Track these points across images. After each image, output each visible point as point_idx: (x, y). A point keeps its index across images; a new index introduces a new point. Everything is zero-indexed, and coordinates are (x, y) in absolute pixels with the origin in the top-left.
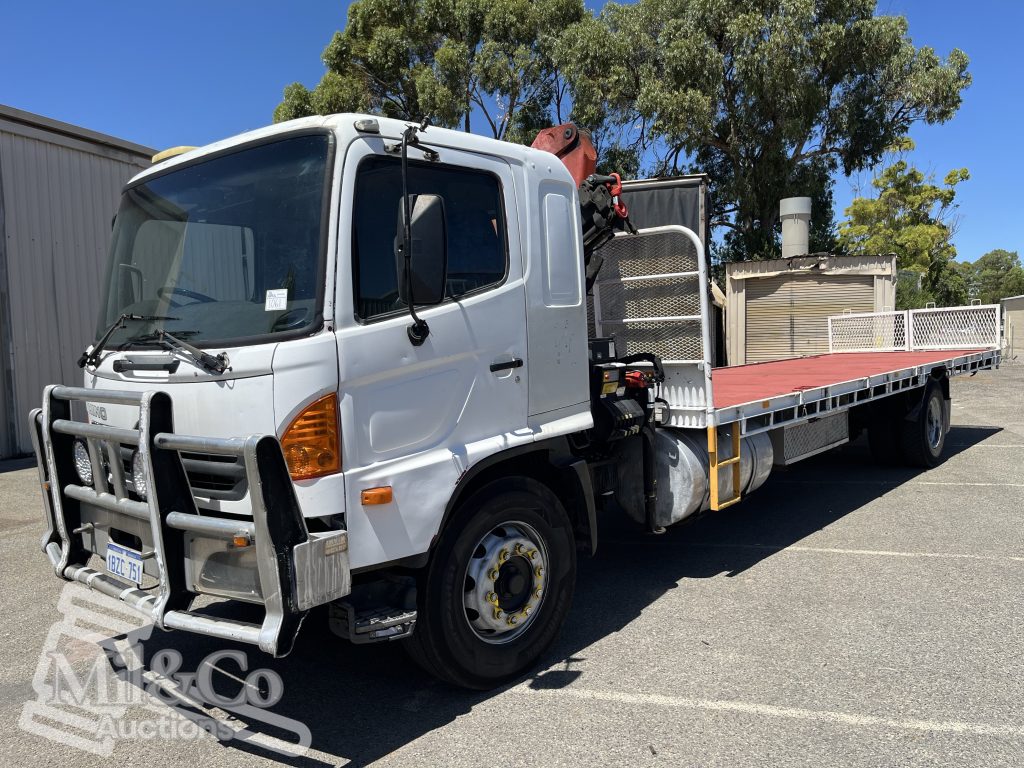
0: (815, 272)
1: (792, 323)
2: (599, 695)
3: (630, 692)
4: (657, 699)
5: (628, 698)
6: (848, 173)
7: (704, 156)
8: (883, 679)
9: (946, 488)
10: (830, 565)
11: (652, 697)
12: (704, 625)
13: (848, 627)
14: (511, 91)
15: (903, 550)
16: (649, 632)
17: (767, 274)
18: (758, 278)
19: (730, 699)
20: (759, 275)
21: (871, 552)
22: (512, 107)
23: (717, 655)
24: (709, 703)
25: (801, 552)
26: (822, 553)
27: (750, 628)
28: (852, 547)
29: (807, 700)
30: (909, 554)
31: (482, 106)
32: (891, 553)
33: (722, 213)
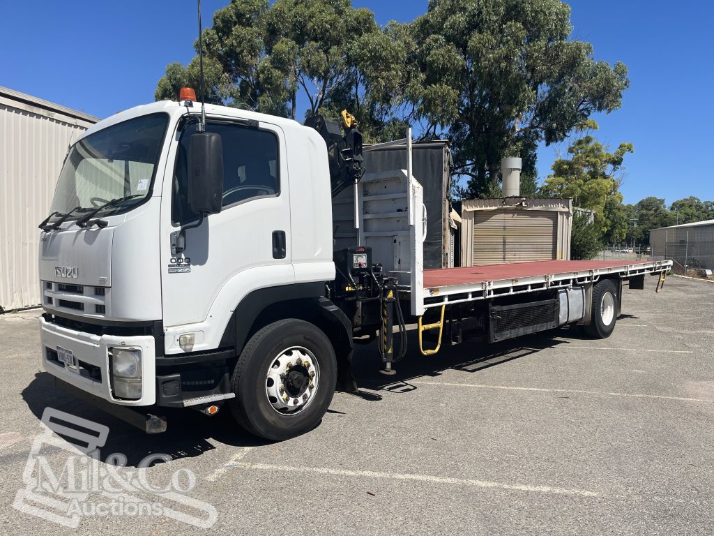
0: (520, 208)
1: (504, 242)
2: (332, 471)
3: (352, 470)
4: (367, 473)
5: (350, 473)
6: (548, 144)
7: (456, 127)
8: (508, 461)
9: (582, 350)
10: (496, 396)
11: (364, 472)
12: (407, 430)
13: (496, 432)
14: (325, 77)
15: (544, 387)
16: (372, 435)
17: (489, 208)
18: (482, 211)
19: (412, 473)
20: (484, 208)
21: (524, 389)
22: (324, 87)
23: (412, 449)
24: (399, 475)
25: (481, 388)
26: (493, 389)
27: (436, 432)
28: (514, 385)
29: (459, 473)
30: (547, 390)
31: (304, 85)
32: (535, 389)
33: (463, 166)
